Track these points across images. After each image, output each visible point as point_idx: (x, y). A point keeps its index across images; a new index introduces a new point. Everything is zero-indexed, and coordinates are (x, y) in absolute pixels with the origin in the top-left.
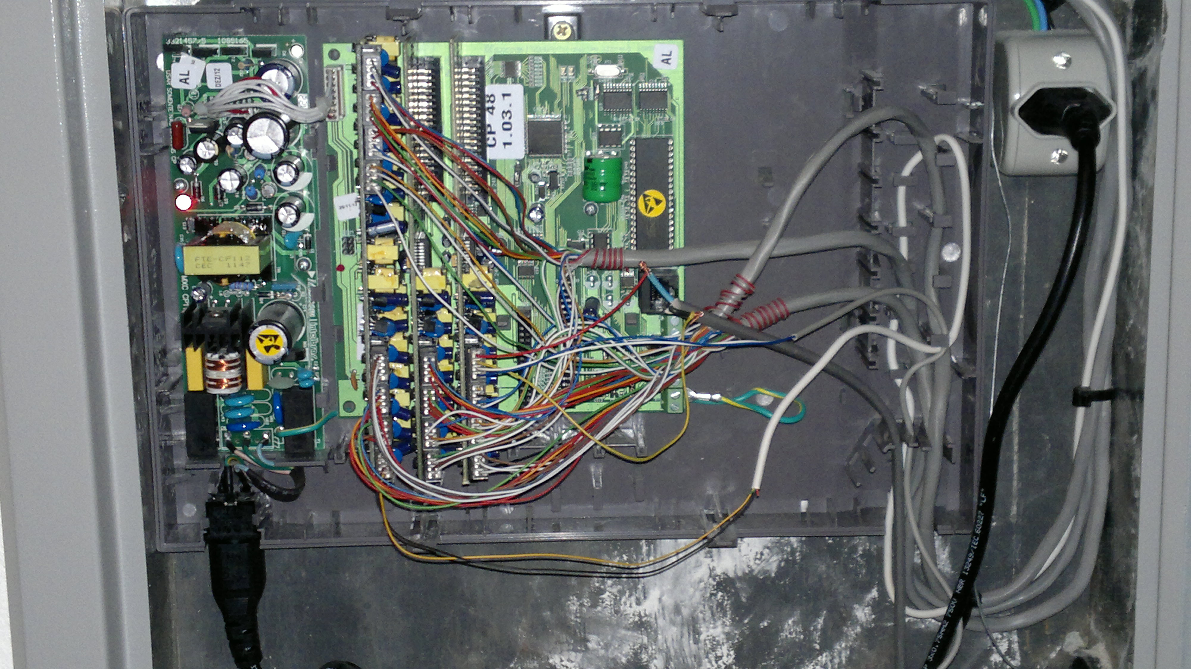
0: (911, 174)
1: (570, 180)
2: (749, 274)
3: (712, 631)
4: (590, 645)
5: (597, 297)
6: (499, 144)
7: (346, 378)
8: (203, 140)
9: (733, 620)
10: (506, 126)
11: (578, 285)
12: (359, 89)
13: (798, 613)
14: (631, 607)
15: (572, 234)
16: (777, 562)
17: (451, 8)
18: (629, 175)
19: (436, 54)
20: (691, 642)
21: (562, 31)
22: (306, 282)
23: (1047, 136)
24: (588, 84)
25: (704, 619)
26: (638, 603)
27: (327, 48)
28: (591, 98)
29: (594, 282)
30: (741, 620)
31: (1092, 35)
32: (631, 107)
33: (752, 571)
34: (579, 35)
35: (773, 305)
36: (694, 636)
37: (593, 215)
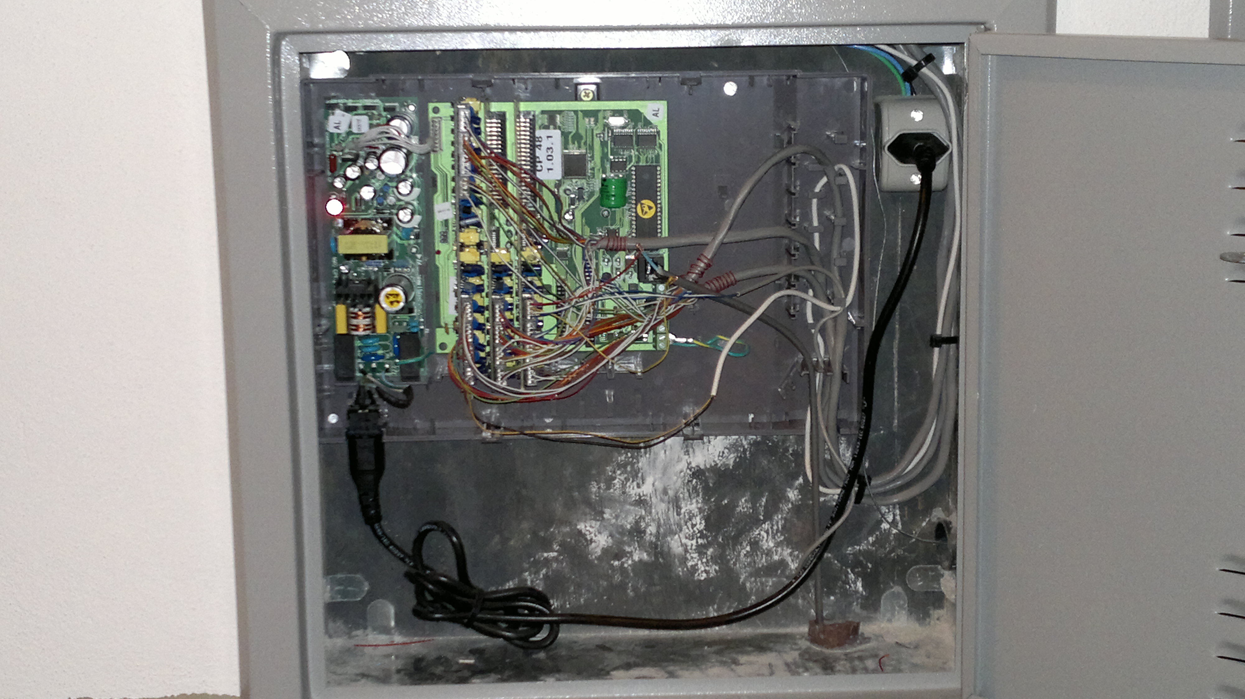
0: (820, 191)
1: (591, 194)
2: (709, 254)
3: (689, 507)
4: (605, 516)
5: (609, 272)
6: (545, 170)
7: (441, 327)
8: (349, 166)
9: (704, 498)
10: (550, 158)
11: (597, 264)
12: (456, 131)
13: (748, 494)
14: (633, 489)
15: (593, 231)
16: (734, 459)
17: (513, 80)
18: (631, 191)
19: (503, 110)
20: (675, 514)
21: (587, 95)
22: (415, 261)
23: (906, 165)
24: (604, 130)
25: (684, 499)
26: (639, 486)
27: (431, 106)
28: (606, 139)
29: (608, 262)
30: (709, 499)
31: (937, 99)
32: (632, 145)
33: (717, 464)
34: (598, 97)
35: (726, 276)
36: (677, 511)
37: (607, 217)
